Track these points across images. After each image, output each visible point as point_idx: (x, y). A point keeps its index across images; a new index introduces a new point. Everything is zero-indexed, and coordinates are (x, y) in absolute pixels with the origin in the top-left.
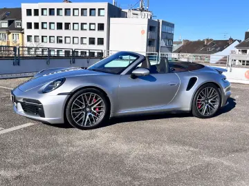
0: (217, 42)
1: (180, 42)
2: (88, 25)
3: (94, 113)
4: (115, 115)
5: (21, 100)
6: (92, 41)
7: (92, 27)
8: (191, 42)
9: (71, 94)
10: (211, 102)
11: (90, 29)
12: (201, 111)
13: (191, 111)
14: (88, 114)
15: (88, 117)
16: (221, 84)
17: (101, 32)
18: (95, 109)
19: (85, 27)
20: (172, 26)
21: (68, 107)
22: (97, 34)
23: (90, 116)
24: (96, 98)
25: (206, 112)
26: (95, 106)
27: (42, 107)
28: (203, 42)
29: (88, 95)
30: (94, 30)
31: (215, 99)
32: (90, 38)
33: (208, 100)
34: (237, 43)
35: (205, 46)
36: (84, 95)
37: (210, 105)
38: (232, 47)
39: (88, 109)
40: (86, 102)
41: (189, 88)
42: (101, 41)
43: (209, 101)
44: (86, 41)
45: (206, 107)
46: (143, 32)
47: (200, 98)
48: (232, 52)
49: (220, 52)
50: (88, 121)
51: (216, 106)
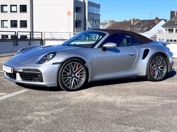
0: (144, 21)
1: (107, 23)
2: (9, 6)
3: (77, 78)
4: (92, 80)
5: (21, 71)
6: (14, 24)
7: (14, 9)
8: (118, 23)
9: (62, 63)
10: (161, 68)
11: (11, 11)
12: (154, 75)
13: (146, 76)
14: (74, 79)
15: (73, 81)
16: (167, 53)
17: (23, 14)
18: (78, 75)
19: (5, 9)
20: (98, 6)
21: (60, 73)
22: (19, 17)
23: (75, 80)
24: (79, 67)
25: (157, 76)
26: (78, 73)
27: (41, 74)
28: (130, 22)
29: (73, 64)
30: (16, 12)
31: (163, 66)
32: (11, 21)
33: (158, 66)
34: (163, 22)
35: (131, 26)
36: (70, 64)
37: (160, 70)
38: (159, 26)
39: (73, 75)
40: (72, 70)
41: (144, 57)
42: (24, 24)
43: (159, 68)
44: (8, 24)
45: (157, 72)
46: (69, 13)
47: (153, 65)
48: (159, 32)
49: (147, 32)
50: (74, 84)
51: (165, 71)
